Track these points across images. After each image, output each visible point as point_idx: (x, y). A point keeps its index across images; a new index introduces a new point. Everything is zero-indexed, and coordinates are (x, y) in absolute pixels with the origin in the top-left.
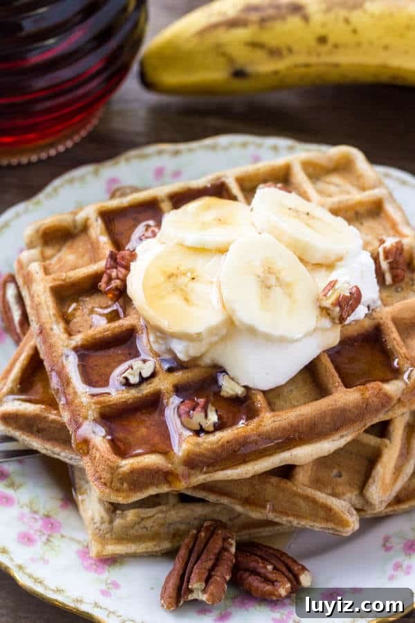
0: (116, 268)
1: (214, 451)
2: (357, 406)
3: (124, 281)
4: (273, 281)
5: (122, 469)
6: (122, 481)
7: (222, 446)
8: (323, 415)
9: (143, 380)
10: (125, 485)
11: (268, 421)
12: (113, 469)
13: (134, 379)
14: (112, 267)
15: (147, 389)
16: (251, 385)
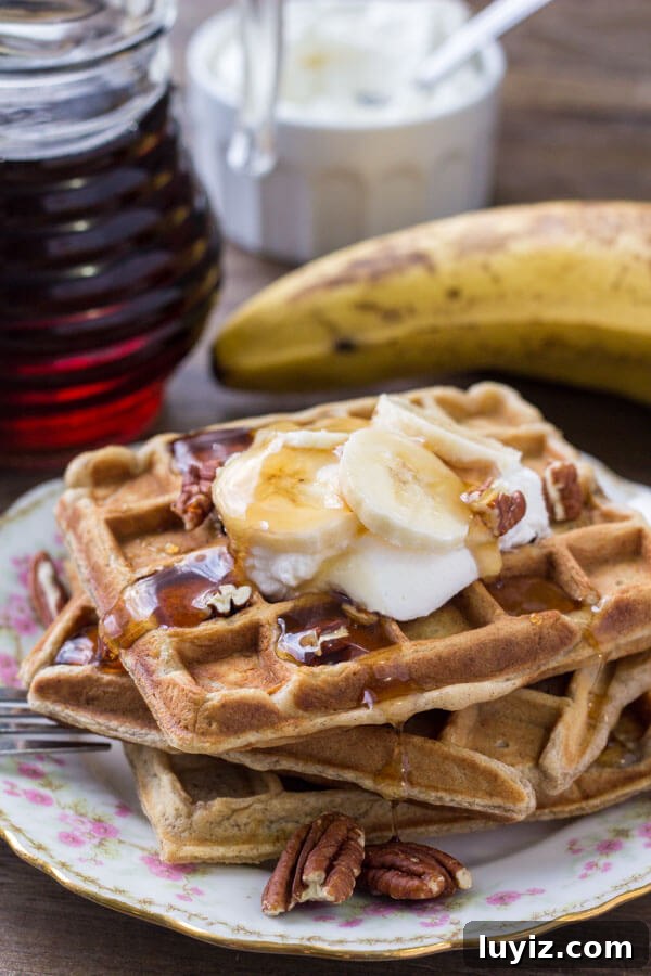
0: (198, 484)
1: (335, 685)
2: (527, 639)
3: (209, 495)
4: (408, 476)
5: (210, 703)
6: (210, 719)
7: (347, 678)
8: (482, 647)
9: (235, 609)
10: (214, 726)
11: (410, 651)
12: (197, 704)
13: (224, 608)
14: (192, 484)
15: (239, 621)
16: (383, 612)
